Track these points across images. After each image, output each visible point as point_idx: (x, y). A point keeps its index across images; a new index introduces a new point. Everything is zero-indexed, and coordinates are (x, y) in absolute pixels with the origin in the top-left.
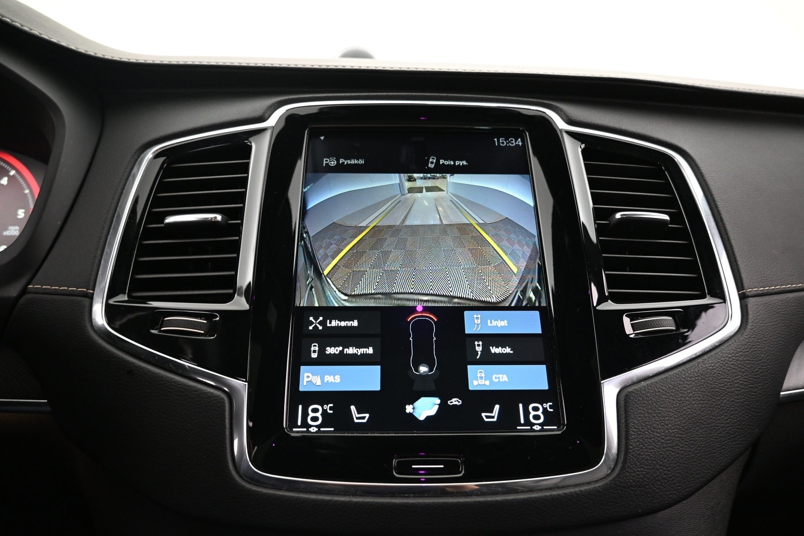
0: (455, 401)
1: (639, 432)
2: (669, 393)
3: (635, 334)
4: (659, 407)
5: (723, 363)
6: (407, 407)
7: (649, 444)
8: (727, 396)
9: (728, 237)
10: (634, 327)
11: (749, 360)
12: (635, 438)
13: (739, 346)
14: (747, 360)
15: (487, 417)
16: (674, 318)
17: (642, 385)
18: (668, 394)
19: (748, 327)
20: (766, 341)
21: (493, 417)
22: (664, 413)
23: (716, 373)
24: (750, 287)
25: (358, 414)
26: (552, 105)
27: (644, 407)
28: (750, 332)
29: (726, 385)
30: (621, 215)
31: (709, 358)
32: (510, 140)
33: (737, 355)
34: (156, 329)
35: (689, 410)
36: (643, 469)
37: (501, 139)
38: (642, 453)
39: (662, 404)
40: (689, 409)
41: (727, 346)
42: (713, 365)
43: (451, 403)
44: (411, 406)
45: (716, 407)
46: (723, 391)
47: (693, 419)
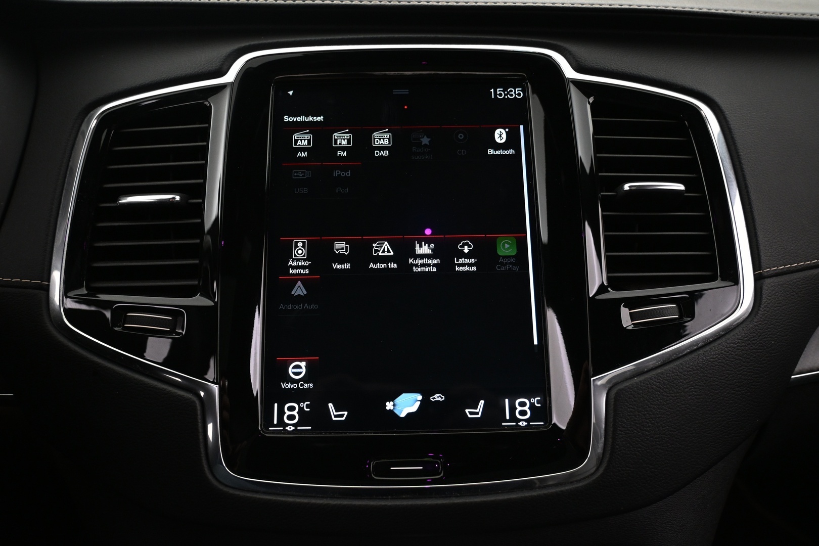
0: (438, 397)
1: (627, 431)
2: (662, 389)
3: (633, 324)
4: (651, 404)
5: (726, 355)
6: (387, 403)
7: (637, 443)
8: (727, 388)
9: (751, 208)
10: (633, 317)
11: (756, 349)
12: (622, 438)
13: (747, 335)
14: (754, 349)
15: (471, 413)
16: (678, 305)
17: (635, 381)
18: (662, 391)
19: (760, 312)
20: (779, 326)
21: (477, 413)
22: (656, 410)
23: (717, 365)
24: (768, 266)
25: (336, 412)
26: (560, 46)
27: (635, 405)
28: (761, 318)
29: (727, 377)
30: (630, 187)
31: (711, 349)
32: (508, 90)
33: (743, 344)
34: (119, 327)
35: (684, 406)
36: (628, 469)
37: (498, 90)
38: (629, 452)
39: (654, 401)
40: (683, 404)
41: (734, 335)
42: (715, 356)
43: (433, 398)
44: (392, 403)
45: (714, 401)
46: (723, 384)
47: (686, 415)
